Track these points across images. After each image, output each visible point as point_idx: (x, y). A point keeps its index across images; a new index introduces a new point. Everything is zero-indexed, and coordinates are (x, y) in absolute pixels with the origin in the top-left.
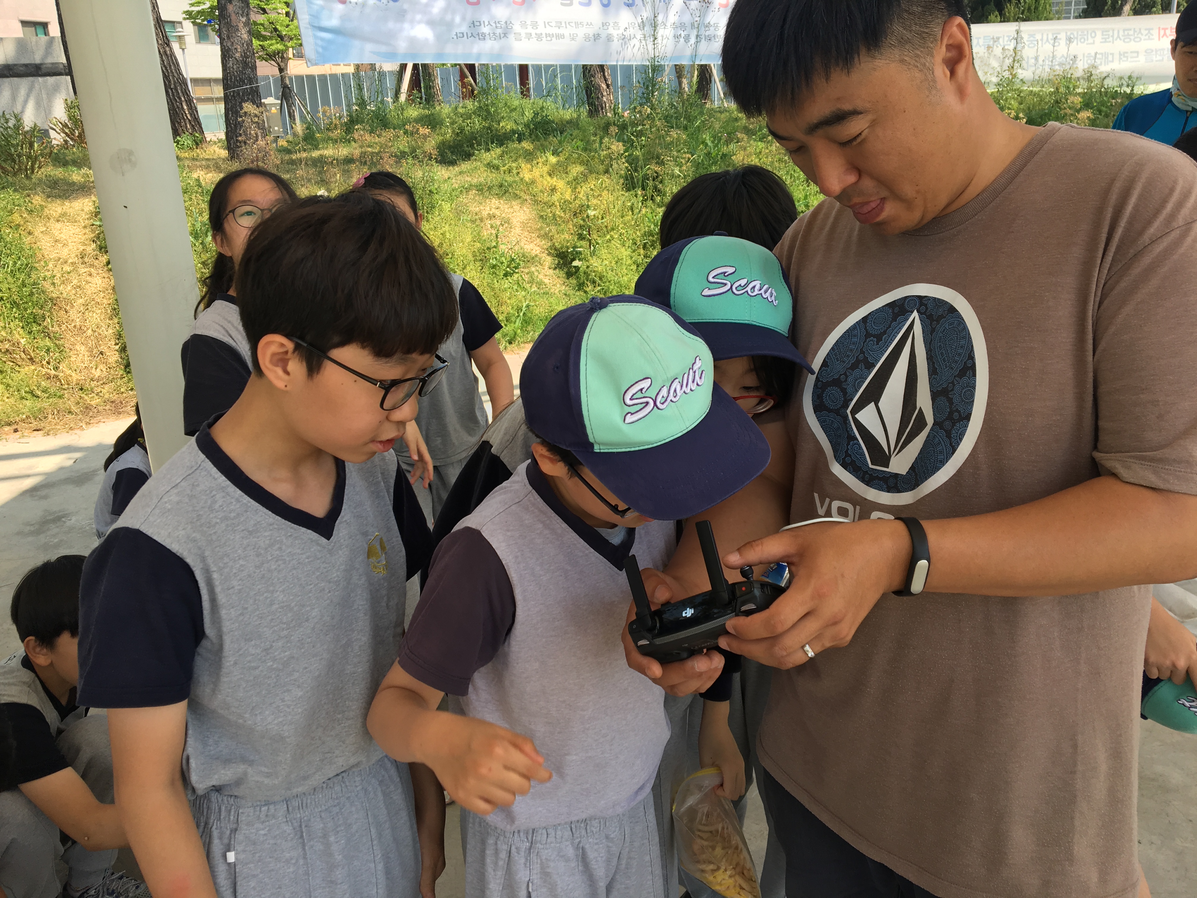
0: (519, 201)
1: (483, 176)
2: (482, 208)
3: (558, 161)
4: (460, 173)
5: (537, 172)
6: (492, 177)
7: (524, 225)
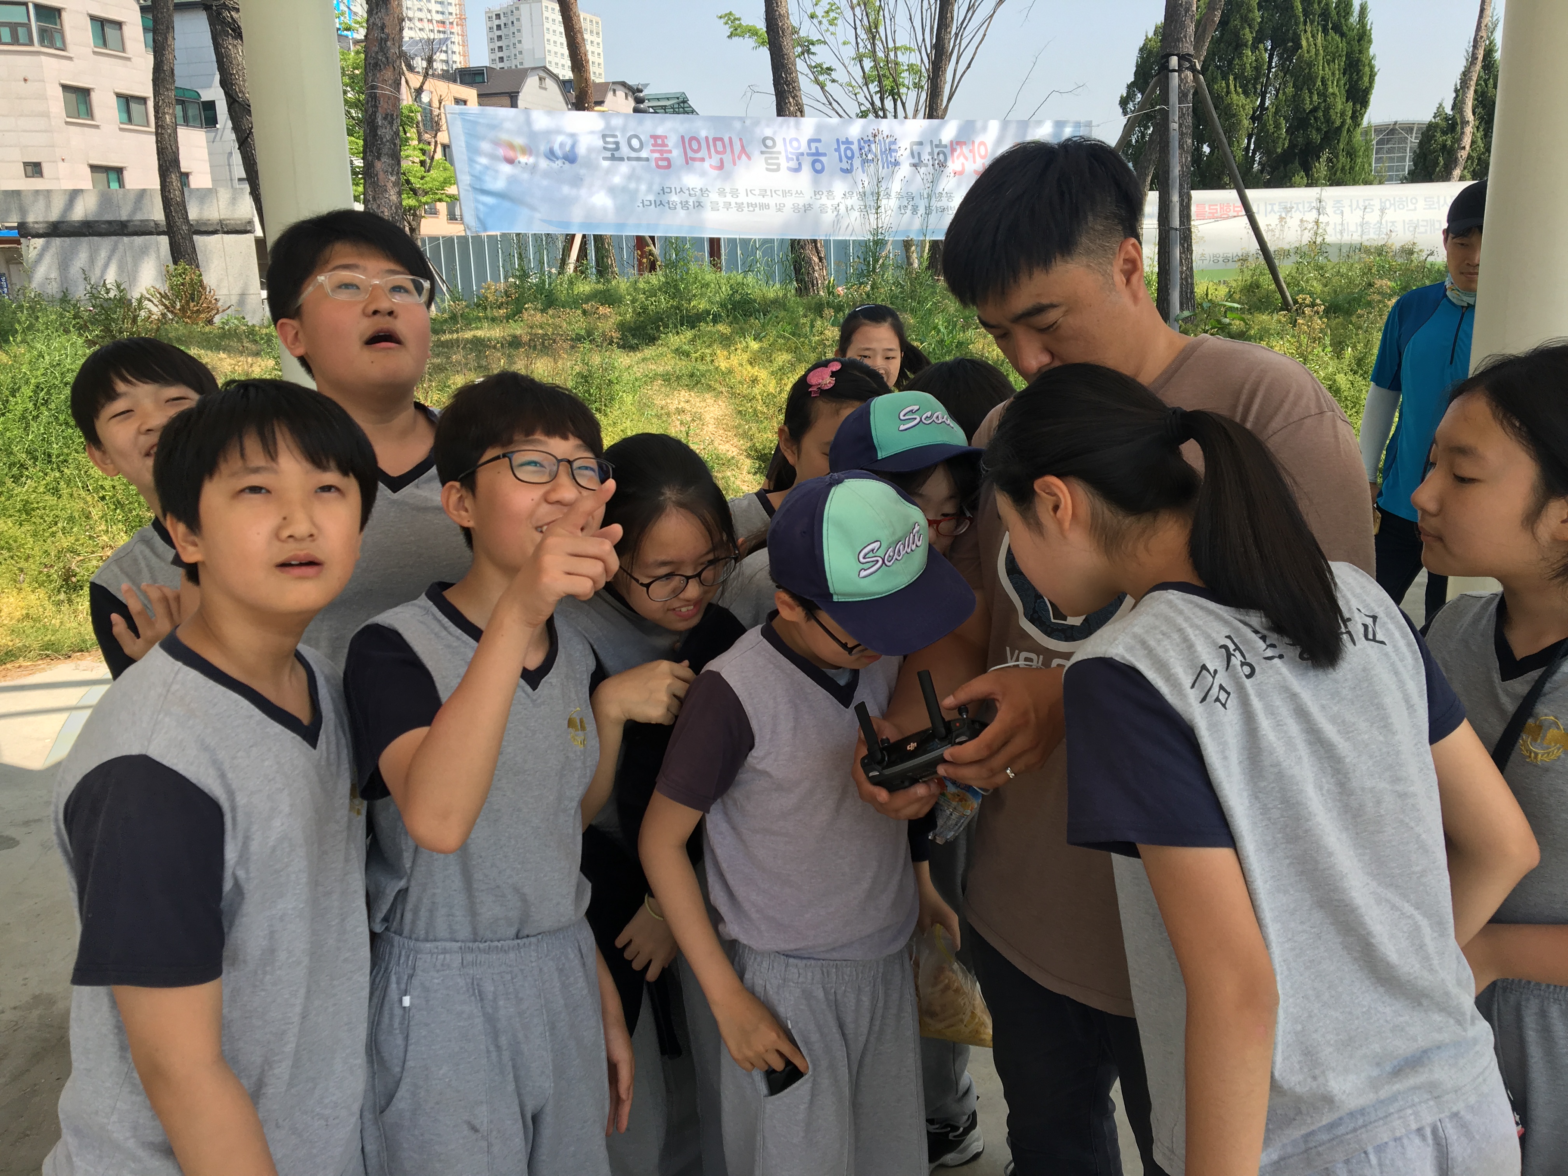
0: (712, 394)
1: (670, 364)
2: (669, 401)
3: (761, 348)
4: (643, 360)
5: (734, 361)
6: (682, 366)
7: (718, 422)
